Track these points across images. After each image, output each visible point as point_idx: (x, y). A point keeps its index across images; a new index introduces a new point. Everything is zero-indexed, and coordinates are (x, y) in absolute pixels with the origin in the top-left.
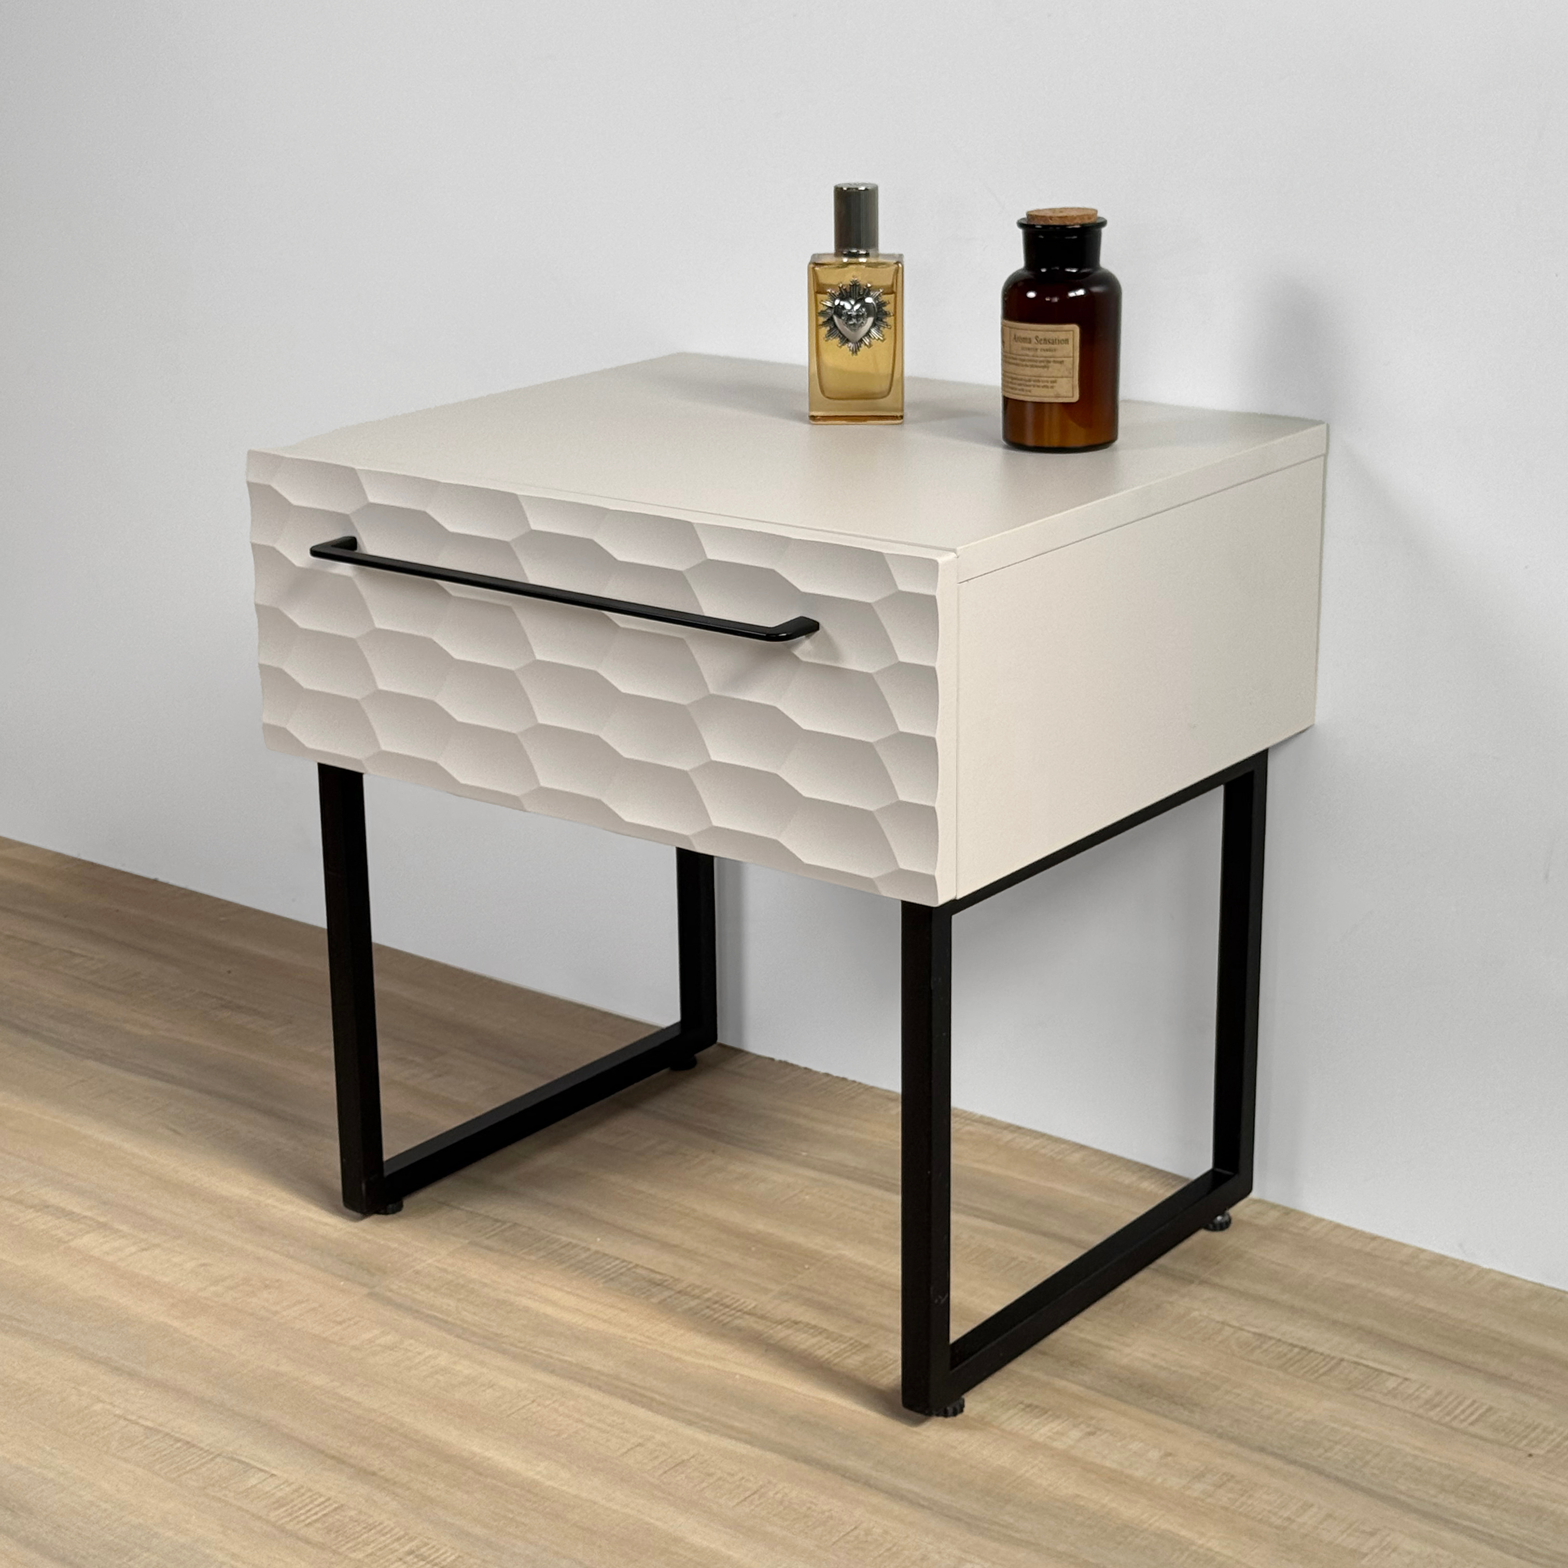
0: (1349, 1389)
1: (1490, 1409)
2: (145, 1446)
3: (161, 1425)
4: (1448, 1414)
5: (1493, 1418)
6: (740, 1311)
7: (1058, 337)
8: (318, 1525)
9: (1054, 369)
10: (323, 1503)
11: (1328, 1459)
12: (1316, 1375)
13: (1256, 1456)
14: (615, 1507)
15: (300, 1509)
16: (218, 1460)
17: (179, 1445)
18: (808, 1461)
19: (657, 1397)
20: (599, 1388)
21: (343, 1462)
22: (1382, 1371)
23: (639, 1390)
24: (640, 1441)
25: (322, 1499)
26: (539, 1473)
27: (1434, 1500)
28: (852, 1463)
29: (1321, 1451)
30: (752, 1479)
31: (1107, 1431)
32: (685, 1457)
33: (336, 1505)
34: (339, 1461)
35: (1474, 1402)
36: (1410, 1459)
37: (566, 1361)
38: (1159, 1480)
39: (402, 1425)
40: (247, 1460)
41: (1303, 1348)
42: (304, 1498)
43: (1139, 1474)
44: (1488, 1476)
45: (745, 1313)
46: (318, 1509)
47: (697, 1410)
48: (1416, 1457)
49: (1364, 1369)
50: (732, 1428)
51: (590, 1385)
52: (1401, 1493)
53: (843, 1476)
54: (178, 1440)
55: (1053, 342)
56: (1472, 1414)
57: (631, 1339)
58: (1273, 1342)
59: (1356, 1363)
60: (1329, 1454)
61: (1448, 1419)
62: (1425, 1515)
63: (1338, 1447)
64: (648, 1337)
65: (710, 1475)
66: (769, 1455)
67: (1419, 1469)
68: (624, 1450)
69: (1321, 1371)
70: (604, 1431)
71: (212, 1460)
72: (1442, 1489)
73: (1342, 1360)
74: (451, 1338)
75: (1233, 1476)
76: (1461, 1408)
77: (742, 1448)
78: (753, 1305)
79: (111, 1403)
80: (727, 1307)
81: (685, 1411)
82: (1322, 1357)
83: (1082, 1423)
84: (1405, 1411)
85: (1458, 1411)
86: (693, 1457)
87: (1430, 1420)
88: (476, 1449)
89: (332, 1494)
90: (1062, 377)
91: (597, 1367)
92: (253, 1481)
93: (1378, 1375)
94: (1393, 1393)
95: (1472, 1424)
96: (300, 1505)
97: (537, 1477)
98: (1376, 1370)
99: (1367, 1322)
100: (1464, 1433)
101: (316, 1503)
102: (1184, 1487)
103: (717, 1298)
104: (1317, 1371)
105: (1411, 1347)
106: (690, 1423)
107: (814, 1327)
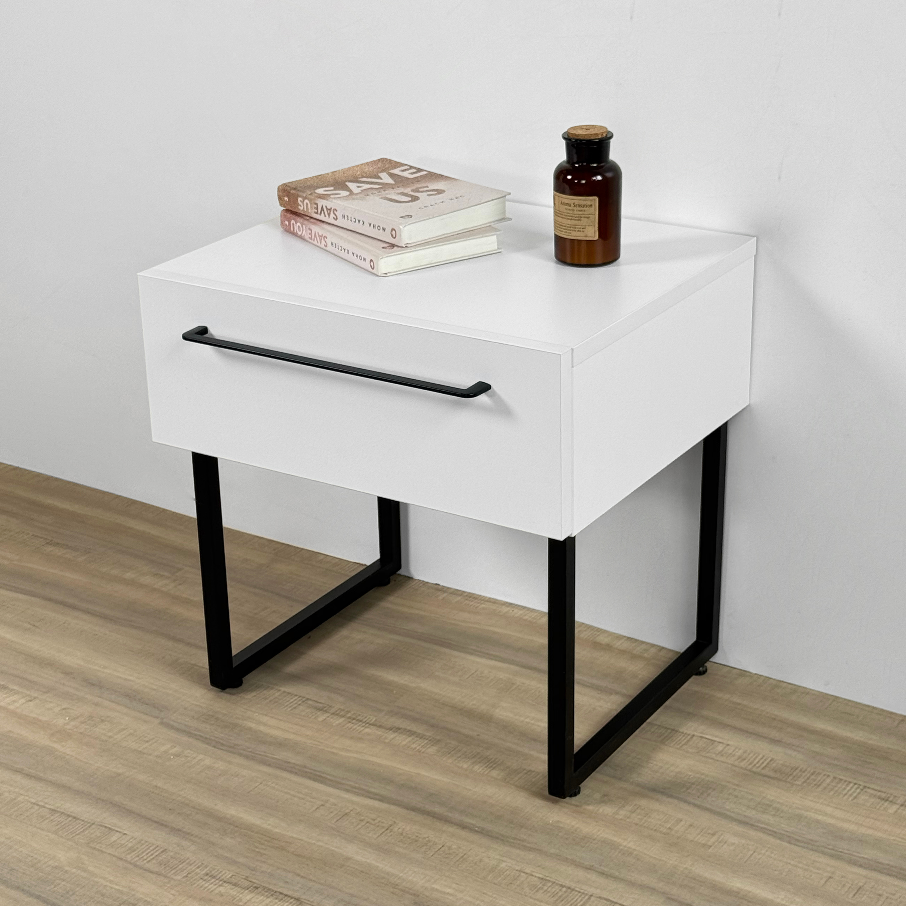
0: (698, 752)
1: (772, 760)
2: (51, 820)
3: (58, 808)
4: (750, 764)
5: (773, 765)
6: (367, 723)
7: (587, 204)
8: (154, 861)
9: (584, 221)
10: (154, 849)
13: (651, 793)
14: (313, 842)
16: (93, 827)
17: (70, 818)
18: (414, 809)
19: (327, 776)
20: (297, 774)
21: (162, 824)
22: (714, 741)
23: (318, 773)
24: (322, 803)
25: (154, 846)
26: (269, 825)
27: (745, 814)
29: (684, 788)
30: (384, 821)
32: (347, 811)
33: (161, 850)
35: (764, 756)
36: (731, 791)
37: (276, 759)
38: (601, 810)
39: (191, 801)
40: (109, 826)
41: (673, 730)
42: (143, 847)
43: (590, 807)
45: (370, 724)
46: (153, 852)
47: (351, 783)
48: (735, 790)
49: (705, 740)
50: (372, 792)
51: (291, 772)
52: (727, 810)
53: (434, 816)
55: (583, 206)
56: (763, 763)
57: (310, 743)
58: (656, 727)
59: (701, 737)
60: (690, 790)
61: (750, 767)
62: (741, 822)
63: (695, 786)
64: (319, 742)
65: (362, 820)
67: (736, 796)
68: (314, 809)
69: (682, 743)
70: (301, 798)
71: (90, 827)
72: (749, 807)
73: (694, 736)
74: (210, 748)
75: (640, 805)
77: (377, 804)
78: (374, 720)
79: (29, 796)
82: (681, 735)
84: (727, 764)
85: (755, 762)
86: (351, 811)
87: (742, 768)
88: (233, 812)
90: (588, 226)
91: (293, 761)
92: (114, 838)
93: (713, 744)
94: (721, 753)
95: (763, 768)
96: (142, 851)
98: (711, 740)
99: (706, 713)
100: (759, 774)
101: (150, 848)
102: (614, 813)
103: (354, 717)
105: (729, 726)
107: (409, 731)
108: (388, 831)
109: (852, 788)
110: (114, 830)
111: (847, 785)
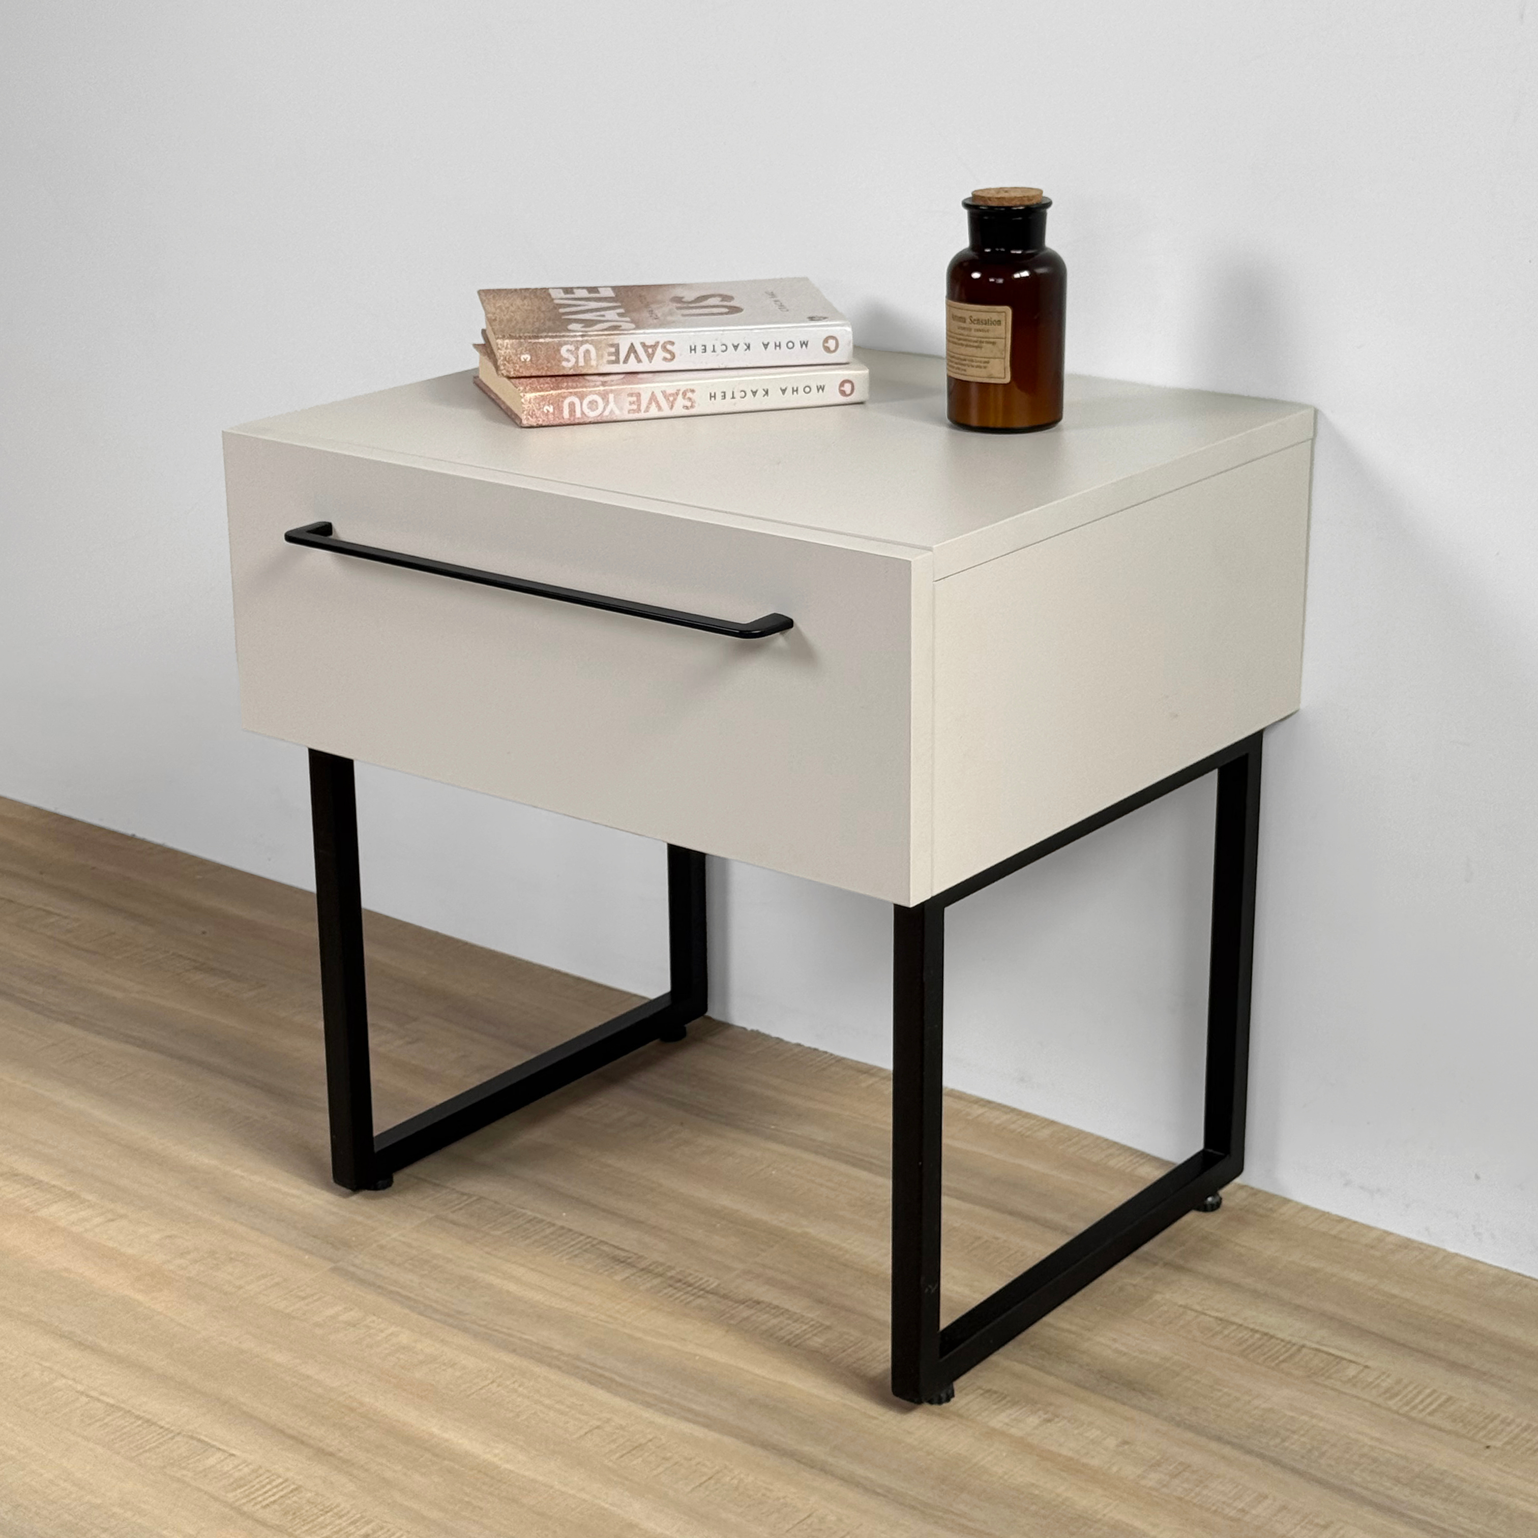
0: (1309, 1377)
1: (1449, 1399)
2: (106, 1424)
3: (123, 1402)
4: (1407, 1404)
5: (1452, 1408)
6: (702, 1290)
7: (991, 318)
8: (276, 1507)
9: (987, 350)
10: (281, 1484)
11: (1286, 1449)
12: (1277, 1361)
13: (1214, 1445)
14: (572, 1492)
15: (257, 1490)
16: (178, 1438)
17: (140, 1422)
18: (766, 1446)
19: (617, 1378)
20: (559, 1368)
21: (302, 1442)
22: (1342, 1359)
23: (600, 1371)
24: (598, 1423)
25: (280, 1480)
26: (496, 1455)
27: (1390, 1493)
28: (808, 1448)
29: (1278, 1440)
30: (708, 1463)
31: (1064, 1418)
32: (643, 1441)
33: (293, 1487)
34: (298, 1441)
35: (1434, 1391)
36: (1366, 1450)
37: (526, 1340)
38: (1115, 1469)
39: (362, 1404)
40: (206, 1439)
41: (1266, 1334)
42: (261, 1478)
43: (1095, 1462)
44: (1445, 1468)
45: (708, 1292)
46: (275, 1490)
47: (655, 1392)
48: (1372, 1448)
49: (1325, 1356)
50: (690, 1410)
51: (550, 1365)
52: (1357, 1484)
53: (799, 1461)
54: (138, 1417)
55: (986, 322)
56: (1431, 1404)
57: (593, 1318)
58: (1234, 1327)
59: (1317, 1350)
60: (1286, 1444)
61: (1407, 1408)
62: (1379, 1507)
63: (1296, 1437)
64: (610, 1316)
65: (666, 1459)
66: (727, 1440)
67: (1375, 1460)
68: (582, 1432)
69: (1281, 1358)
70: (562, 1413)
71: (172, 1438)
72: (1397, 1480)
73: (1303, 1346)
74: (414, 1316)
75: (1189, 1466)
76: (1421, 1397)
77: (699, 1432)
78: (715, 1284)
79: (74, 1380)
80: (690, 1285)
81: (644, 1393)
82: (1283, 1344)
83: (1039, 1410)
84: (1365, 1400)
85: (1417, 1401)
86: (651, 1440)
87: (1389, 1409)
88: (435, 1430)
89: (290, 1475)
90: (995, 358)
91: (558, 1347)
92: (212, 1461)
93: (1338, 1363)
94: (1353, 1381)
95: (1430, 1414)
96: (257, 1486)
97: (495, 1460)
98: (1337, 1357)
99: (1329, 1307)
100: (1422, 1423)
101: (274, 1484)
102: (1138, 1476)
103: (680, 1277)
104: (1278, 1358)
105: (1373, 1333)
106: (648, 1405)
107: (776, 1307)
108: (712, 1481)
110: (213, 1446)
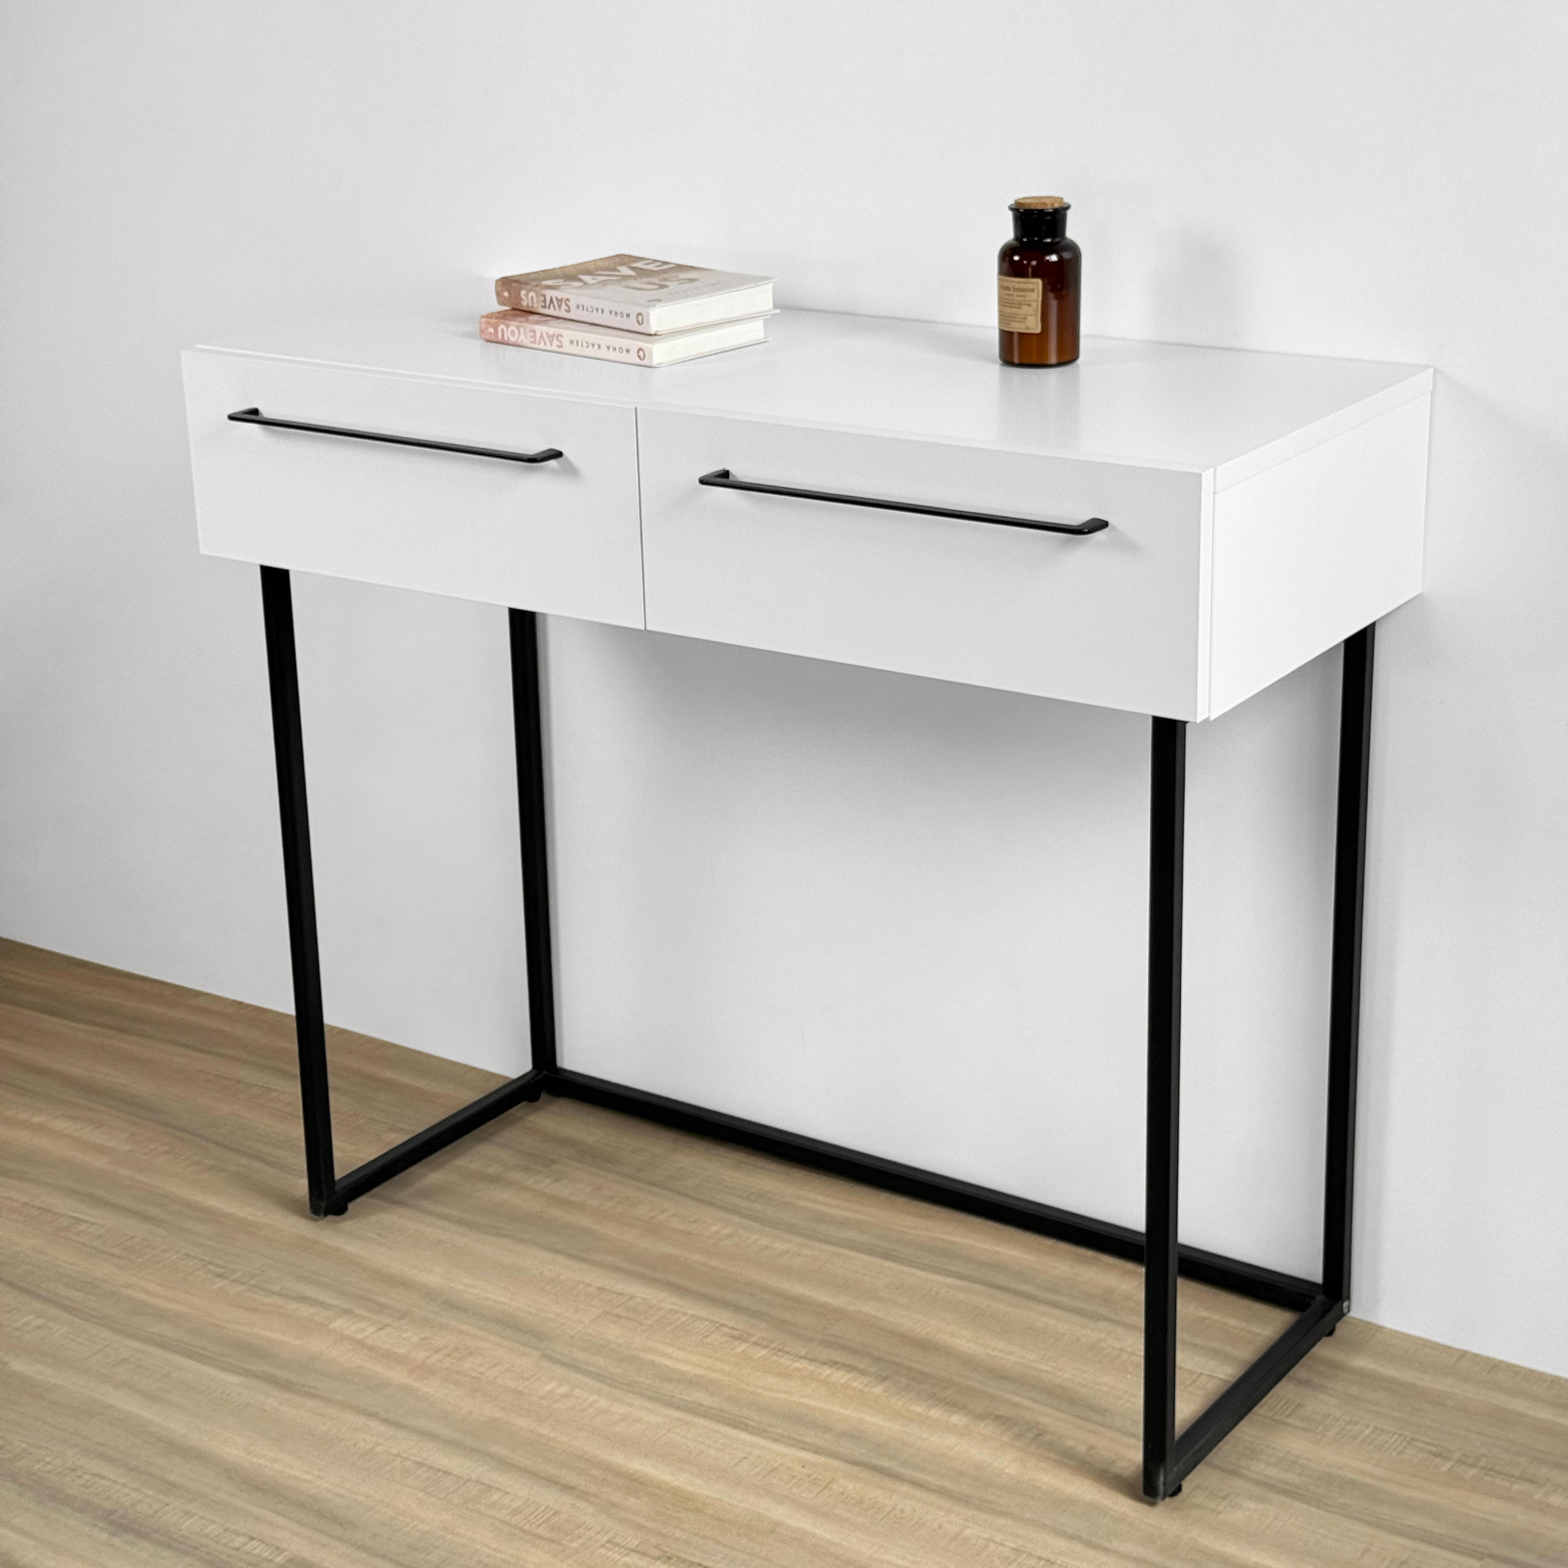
2: (418, 1476)
8: (544, 1525)
14: (736, 1503)
15: (531, 1515)
16: (469, 1483)
17: (440, 1473)
23: (738, 1419)
24: (744, 1455)
25: (543, 1508)
26: (681, 1482)
32: (776, 1465)
33: (553, 1511)
34: (551, 1481)
37: (685, 1400)
39: (586, 1452)
42: (532, 1507)
46: (542, 1514)
47: (779, 1431)
51: (705, 1417)
54: (439, 1470)
57: (728, 1381)
64: (739, 1379)
65: (794, 1477)
68: (735, 1462)
70: (719, 1450)
71: (465, 1483)
74: (606, 1387)
77: (813, 1457)
79: (388, 1446)
86: (781, 1465)
89: (549, 1504)
91: (707, 1403)
92: (495, 1497)
96: (530, 1512)
97: (681, 1485)
101: (540, 1510)
106: (775, 1440)
108: (827, 1490)
109: (1396, 1441)
110: (493, 1487)
111: (1391, 1438)
